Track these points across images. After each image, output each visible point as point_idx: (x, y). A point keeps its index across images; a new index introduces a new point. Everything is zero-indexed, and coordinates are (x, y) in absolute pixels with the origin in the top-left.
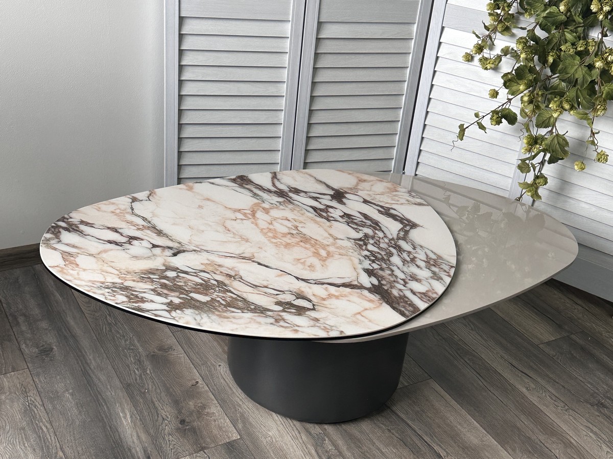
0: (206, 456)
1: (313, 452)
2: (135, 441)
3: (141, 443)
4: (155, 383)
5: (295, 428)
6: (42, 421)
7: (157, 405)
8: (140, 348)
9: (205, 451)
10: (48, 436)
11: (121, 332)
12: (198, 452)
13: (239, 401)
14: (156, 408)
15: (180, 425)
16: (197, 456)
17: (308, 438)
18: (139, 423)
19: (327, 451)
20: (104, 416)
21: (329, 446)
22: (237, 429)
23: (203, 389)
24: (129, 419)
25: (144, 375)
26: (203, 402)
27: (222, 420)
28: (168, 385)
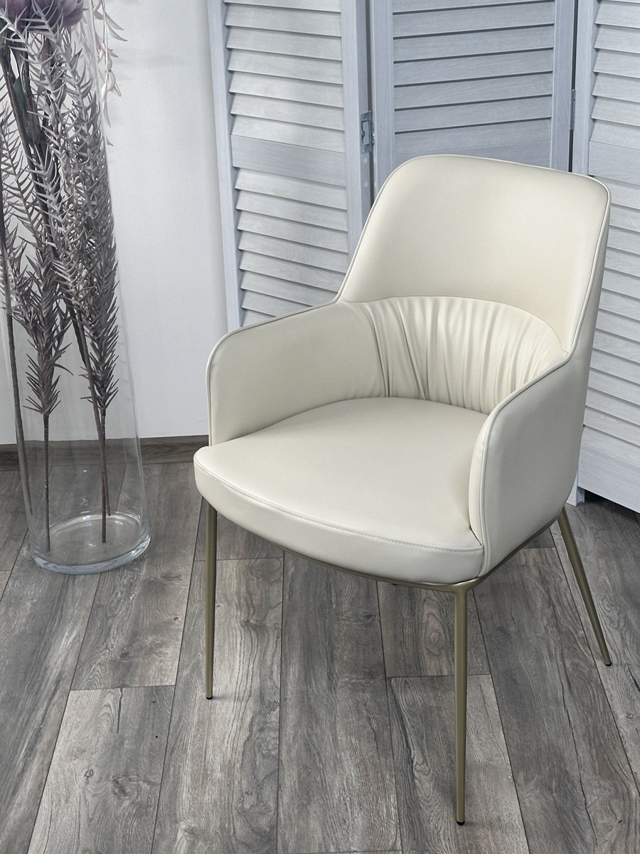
0: (120, 693)
1: (248, 719)
2: (59, 662)
3: (63, 665)
4: (129, 610)
7: (111, 632)
9: (124, 689)
12: (113, 688)
14: (108, 635)
15: (119, 657)
16: (110, 691)
17: (255, 703)
18: (77, 644)
19: (265, 723)
21: (274, 717)
22: (179, 676)
23: (177, 627)
24: (71, 640)
25: (125, 599)
26: (165, 639)
27: (169, 663)
28: (142, 615)
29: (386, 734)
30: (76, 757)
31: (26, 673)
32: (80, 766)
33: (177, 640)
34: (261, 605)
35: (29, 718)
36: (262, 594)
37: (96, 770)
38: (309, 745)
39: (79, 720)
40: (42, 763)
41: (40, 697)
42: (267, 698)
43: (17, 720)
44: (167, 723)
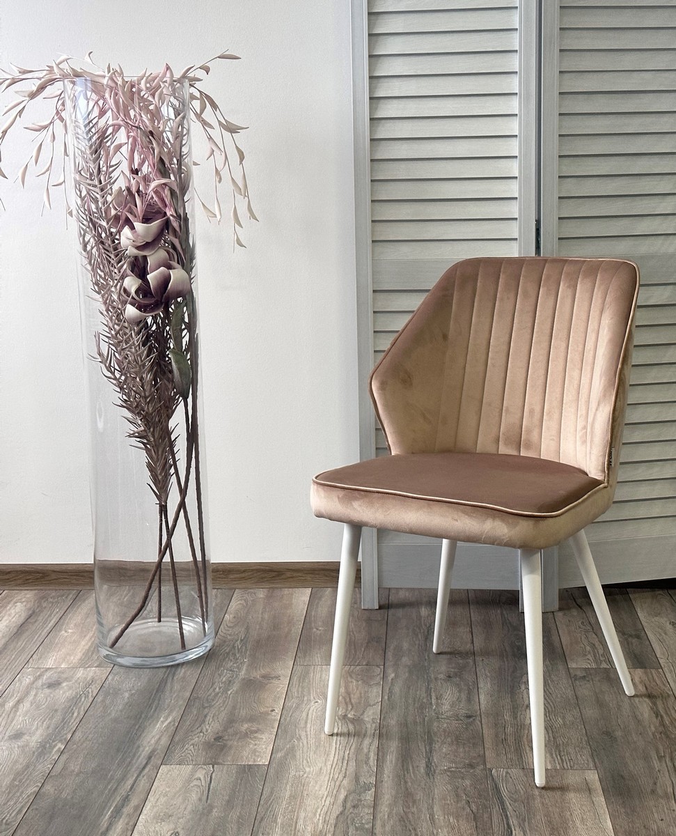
0: (212, 769)
1: (342, 797)
2: (153, 741)
3: (156, 744)
4: (226, 702)
5: (344, 772)
6: (80, 707)
7: (208, 719)
8: (243, 672)
9: (216, 766)
10: (72, 721)
11: (238, 656)
12: (204, 764)
13: (303, 734)
14: (204, 721)
15: (213, 740)
16: (201, 767)
17: (349, 783)
18: (172, 728)
19: (360, 800)
20: (143, 716)
21: (369, 796)
22: (273, 757)
23: (273, 717)
24: (165, 724)
25: (222, 694)
26: (260, 727)
27: (263, 746)
28: (238, 707)
29: (486, 816)
30: (163, 820)
31: (118, 750)
32: (166, 828)
33: (273, 728)
34: (360, 703)
35: (118, 786)
36: (361, 694)
37: (181, 832)
38: (404, 821)
39: (167, 789)
40: (127, 824)
41: (130, 770)
42: (362, 780)
43: (106, 787)
44: (258, 796)
